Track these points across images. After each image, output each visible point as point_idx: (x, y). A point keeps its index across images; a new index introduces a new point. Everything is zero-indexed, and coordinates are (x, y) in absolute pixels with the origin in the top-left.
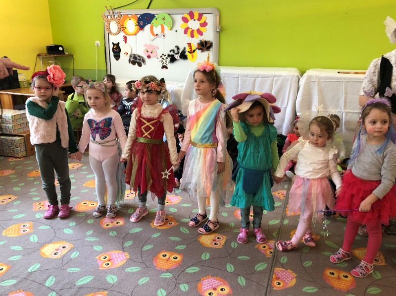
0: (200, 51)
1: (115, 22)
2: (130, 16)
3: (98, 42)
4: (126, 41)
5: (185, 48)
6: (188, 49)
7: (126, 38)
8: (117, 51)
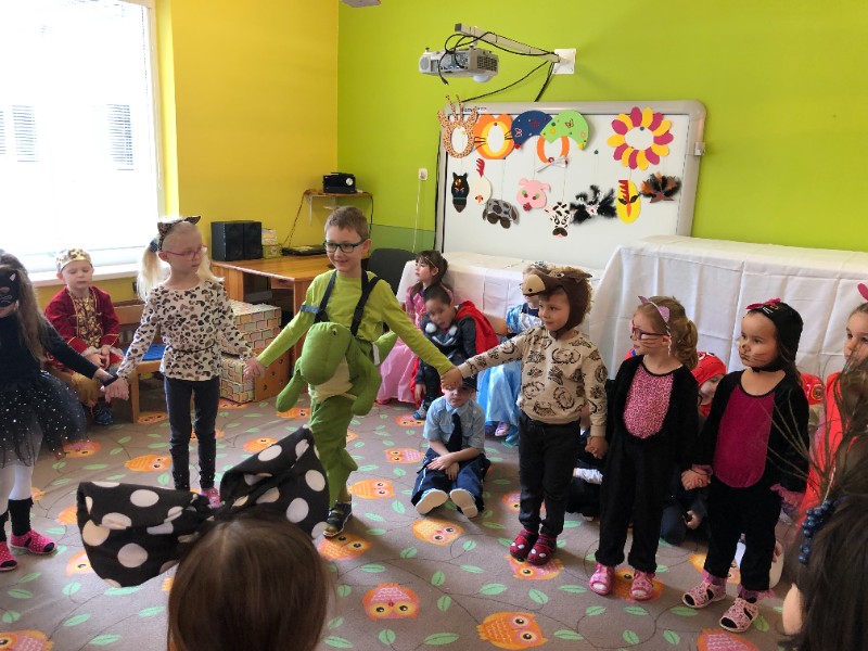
0: (650, 199)
1: (463, 129)
2: (496, 117)
3: (425, 171)
4: (481, 172)
5: (612, 192)
6: (618, 194)
7: (481, 165)
8: (461, 190)
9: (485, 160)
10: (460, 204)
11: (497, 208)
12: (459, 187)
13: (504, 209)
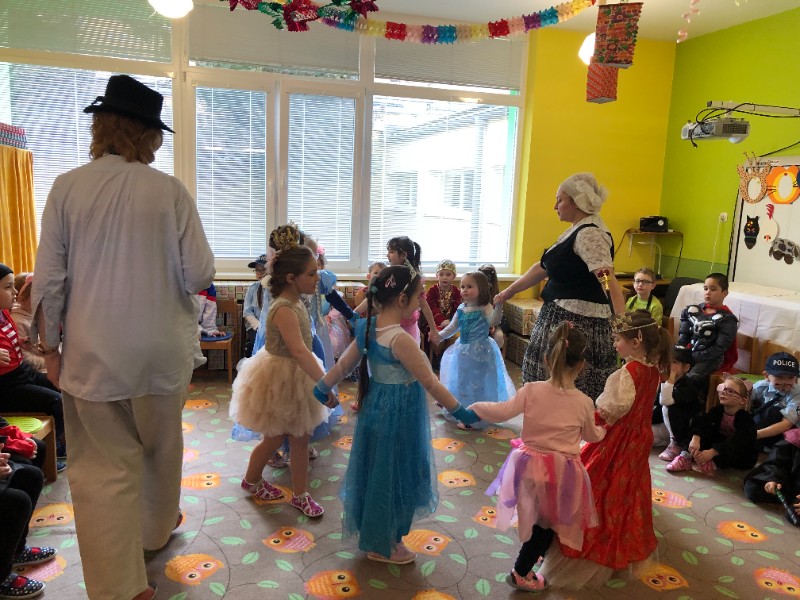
7: (771, 209)
8: (752, 231)
9: (775, 206)
10: (751, 242)
11: (782, 247)
12: (751, 228)
13: (788, 247)
